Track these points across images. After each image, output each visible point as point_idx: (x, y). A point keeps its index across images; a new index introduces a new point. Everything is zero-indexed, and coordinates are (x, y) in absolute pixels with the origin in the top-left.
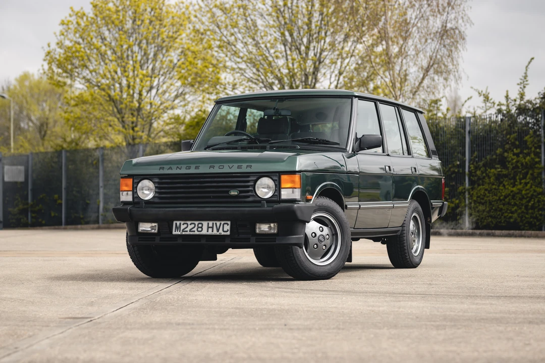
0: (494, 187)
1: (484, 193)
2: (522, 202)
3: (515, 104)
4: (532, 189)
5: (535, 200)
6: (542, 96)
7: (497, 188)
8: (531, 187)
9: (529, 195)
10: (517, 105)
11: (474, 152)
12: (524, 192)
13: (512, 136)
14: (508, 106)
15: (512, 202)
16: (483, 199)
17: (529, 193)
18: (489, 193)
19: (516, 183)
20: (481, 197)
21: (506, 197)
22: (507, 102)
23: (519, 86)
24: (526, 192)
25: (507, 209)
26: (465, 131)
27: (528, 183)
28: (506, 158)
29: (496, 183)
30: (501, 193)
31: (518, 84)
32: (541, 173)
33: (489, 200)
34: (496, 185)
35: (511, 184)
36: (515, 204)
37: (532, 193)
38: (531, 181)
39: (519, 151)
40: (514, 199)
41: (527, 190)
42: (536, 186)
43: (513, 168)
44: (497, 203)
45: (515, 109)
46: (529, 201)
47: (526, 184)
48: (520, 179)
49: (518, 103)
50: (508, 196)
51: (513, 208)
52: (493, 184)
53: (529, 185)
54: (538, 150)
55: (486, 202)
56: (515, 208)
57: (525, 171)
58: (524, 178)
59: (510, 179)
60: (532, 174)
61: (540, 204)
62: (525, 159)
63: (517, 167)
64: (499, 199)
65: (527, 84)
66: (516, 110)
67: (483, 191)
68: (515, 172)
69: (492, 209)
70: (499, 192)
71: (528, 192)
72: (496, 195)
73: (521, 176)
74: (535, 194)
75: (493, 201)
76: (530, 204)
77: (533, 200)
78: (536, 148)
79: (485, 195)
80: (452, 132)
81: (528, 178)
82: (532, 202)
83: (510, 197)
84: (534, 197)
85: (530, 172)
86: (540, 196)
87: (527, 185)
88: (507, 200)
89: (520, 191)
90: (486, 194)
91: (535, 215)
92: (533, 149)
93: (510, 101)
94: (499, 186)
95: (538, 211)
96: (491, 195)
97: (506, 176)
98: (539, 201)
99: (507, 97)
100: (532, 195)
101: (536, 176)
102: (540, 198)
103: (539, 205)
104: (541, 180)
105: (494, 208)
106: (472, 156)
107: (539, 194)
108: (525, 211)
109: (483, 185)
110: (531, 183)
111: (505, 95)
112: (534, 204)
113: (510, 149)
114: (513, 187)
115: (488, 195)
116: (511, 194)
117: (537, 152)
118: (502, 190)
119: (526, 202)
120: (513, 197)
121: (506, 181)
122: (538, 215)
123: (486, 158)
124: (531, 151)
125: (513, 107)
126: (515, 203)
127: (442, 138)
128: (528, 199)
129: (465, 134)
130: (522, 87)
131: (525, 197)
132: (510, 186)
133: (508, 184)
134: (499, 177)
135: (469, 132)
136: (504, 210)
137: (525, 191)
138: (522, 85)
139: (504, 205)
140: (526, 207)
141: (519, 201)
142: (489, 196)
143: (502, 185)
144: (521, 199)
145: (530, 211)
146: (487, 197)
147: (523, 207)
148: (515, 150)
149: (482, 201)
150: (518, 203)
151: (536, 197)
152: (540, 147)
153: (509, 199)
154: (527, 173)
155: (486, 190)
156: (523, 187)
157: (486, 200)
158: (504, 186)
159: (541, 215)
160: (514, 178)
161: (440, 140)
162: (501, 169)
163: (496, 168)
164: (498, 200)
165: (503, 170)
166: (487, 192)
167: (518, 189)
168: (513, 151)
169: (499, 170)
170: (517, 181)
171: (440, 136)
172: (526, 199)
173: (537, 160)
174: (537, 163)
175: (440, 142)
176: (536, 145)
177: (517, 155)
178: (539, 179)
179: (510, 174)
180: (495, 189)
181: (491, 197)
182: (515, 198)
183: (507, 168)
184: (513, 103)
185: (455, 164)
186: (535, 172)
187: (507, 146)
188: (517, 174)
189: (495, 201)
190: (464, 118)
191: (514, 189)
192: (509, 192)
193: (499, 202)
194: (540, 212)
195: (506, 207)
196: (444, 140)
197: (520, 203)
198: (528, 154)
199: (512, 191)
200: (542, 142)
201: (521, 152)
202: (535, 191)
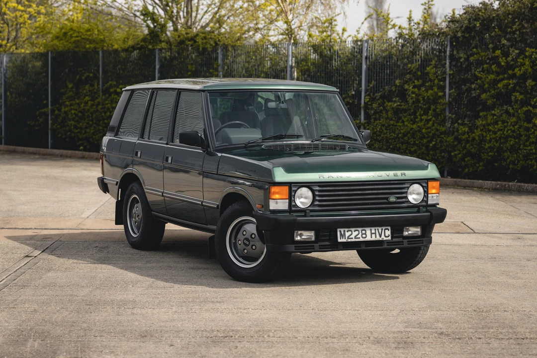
0: (392, 122)
1: (381, 128)
2: (422, 142)
3: (418, 28)
4: (433, 128)
5: (437, 140)
6: (449, 20)
7: (395, 124)
8: (433, 125)
9: (431, 134)
10: (420, 29)
11: (371, 81)
12: (424, 130)
13: (413, 65)
14: (410, 29)
15: (412, 141)
16: (379, 136)
17: (430, 132)
18: (386, 129)
19: (417, 120)
20: (378, 133)
21: (404, 135)
22: (410, 24)
23: (424, 7)
24: (427, 131)
25: (406, 148)
26: (362, 56)
27: (430, 120)
28: (406, 90)
29: (394, 119)
30: (400, 130)
31: (422, 4)
32: (444, 110)
33: (386, 137)
34: (394, 121)
35: (411, 120)
36: (415, 144)
37: (433, 132)
38: (433, 119)
39: (420, 82)
40: (414, 138)
41: (428, 128)
42: (439, 124)
43: (413, 103)
44: (395, 141)
45: (418, 33)
46: (430, 141)
47: (428, 121)
48: (421, 115)
49: (421, 26)
50: (407, 134)
51: (412, 148)
52: (392, 120)
53: (431, 123)
54: (441, 83)
55: (382, 140)
56: (415, 148)
57: (427, 106)
58: (426, 113)
59: (410, 115)
60: (434, 110)
61: (443, 145)
62: (427, 92)
63: (418, 101)
64: (398, 137)
65: (432, 5)
66: (419, 35)
67: (380, 127)
68: (415, 107)
69: (390, 148)
70: (398, 129)
71: (429, 130)
72: (394, 132)
73: (422, 112)
74: (437, 133)
75: (390, 139)
76: (431, 145)
77: (434, 140)
78: (440, 80)
79: (381, 131)
80: (347, 56)
81: (429, 114)
82: (433, 143)
83: (409, 135)
84: (436, 137)
85: (433, 107)
86: (443, 136)
87: (428, 123)
88: (406, 138)
89: (420, 128)
90: (383, 130)
91: (436, 157)
92: (436, 82)
93: (412, 24)
94: (397, 122)
95: (441, 153)
96: (388, 131)
97: (405, 111)
98: (441, 142)
99: (410, 19)
100: (434, 134)
101: (439, 112)
102: (442, 138)
103: (441, 146)
104: (445, 117)
105: (391, 147)
106: (369, 86)
107: (442, 133)
108: (425, 152)
109: (380, 120)
110: (434, 121)
111: (408, 16)
112: (435, 144)
113: (410, 79)
114: (413, 124)
115: (385, 131)
116: (411, 132)
117: (441, 85)
118: (400, 126)
119: (427, 142)
120: (413, 136)
121: (405, 117)
122: (439, 158)
123: (384, 89)
124: (434, 83)
125: (416, 31)
126: (414, 142)
127: (336, 64)
128: (429, 139)
129: (362, 60)
130: (427, 8)
131: (426, 136)
132: (409, 123)
133: (407, 121)
134: (397, 112)
135: (366, 58)
136: (403, 150)
137: (426, 129)
138: (427, 5)
139: (402, 143)
140: (427, 147)
141: (420, 140)
142: (387, 133)
143: (400, 121)
144: (421, 138)
145: (431, 152)
146: (384, 134)
147: (424, 148)
148: (416, 81)
149: (378, 138)
150: (417, 142)
151: (439, 137)
152: (444, 80)
153: (409, 138)
154: (429, 109)
155: (383, 125)
156: (424, 125)
157: (383, 137)
158: (403, 122)
159: (443, 157)
160: (415, 113)
161: (334, 65)
162: (400, 103)
163: (395, 102)
164: (396, 138)
165: (403, 104)
166: (383, 128)
167: (419, 127)
168: (414, 82)
169: (399, 104)
170: (417, 118)
171: (334, 61)
172: (427, 138)
173: (440, 94)
174: (440, 97)
175: (334, 68)
176: (440, 77)
177: (419, 87)
178: (442, 116)
179: (410, 110)
180: (393, 125)
181: (388, 134)
182: (415, 136)
183: (407, 102)
184: (416, 26)
185: (350, 95)
186: (438, 108)
187: (408, 76)
188: (418, 110)
189: (392, 139)
190: (361, 41)
191: (414, 126)
192: (409, 130)
193: (397, 140)
194: (443, 154)
195: (404, 146)
196: (337, 65)
197: (420, 142)
198: (431, 88)
199: (412, 129)
200: (447, 74)
201: (423, 85)
202: (437, 130)
